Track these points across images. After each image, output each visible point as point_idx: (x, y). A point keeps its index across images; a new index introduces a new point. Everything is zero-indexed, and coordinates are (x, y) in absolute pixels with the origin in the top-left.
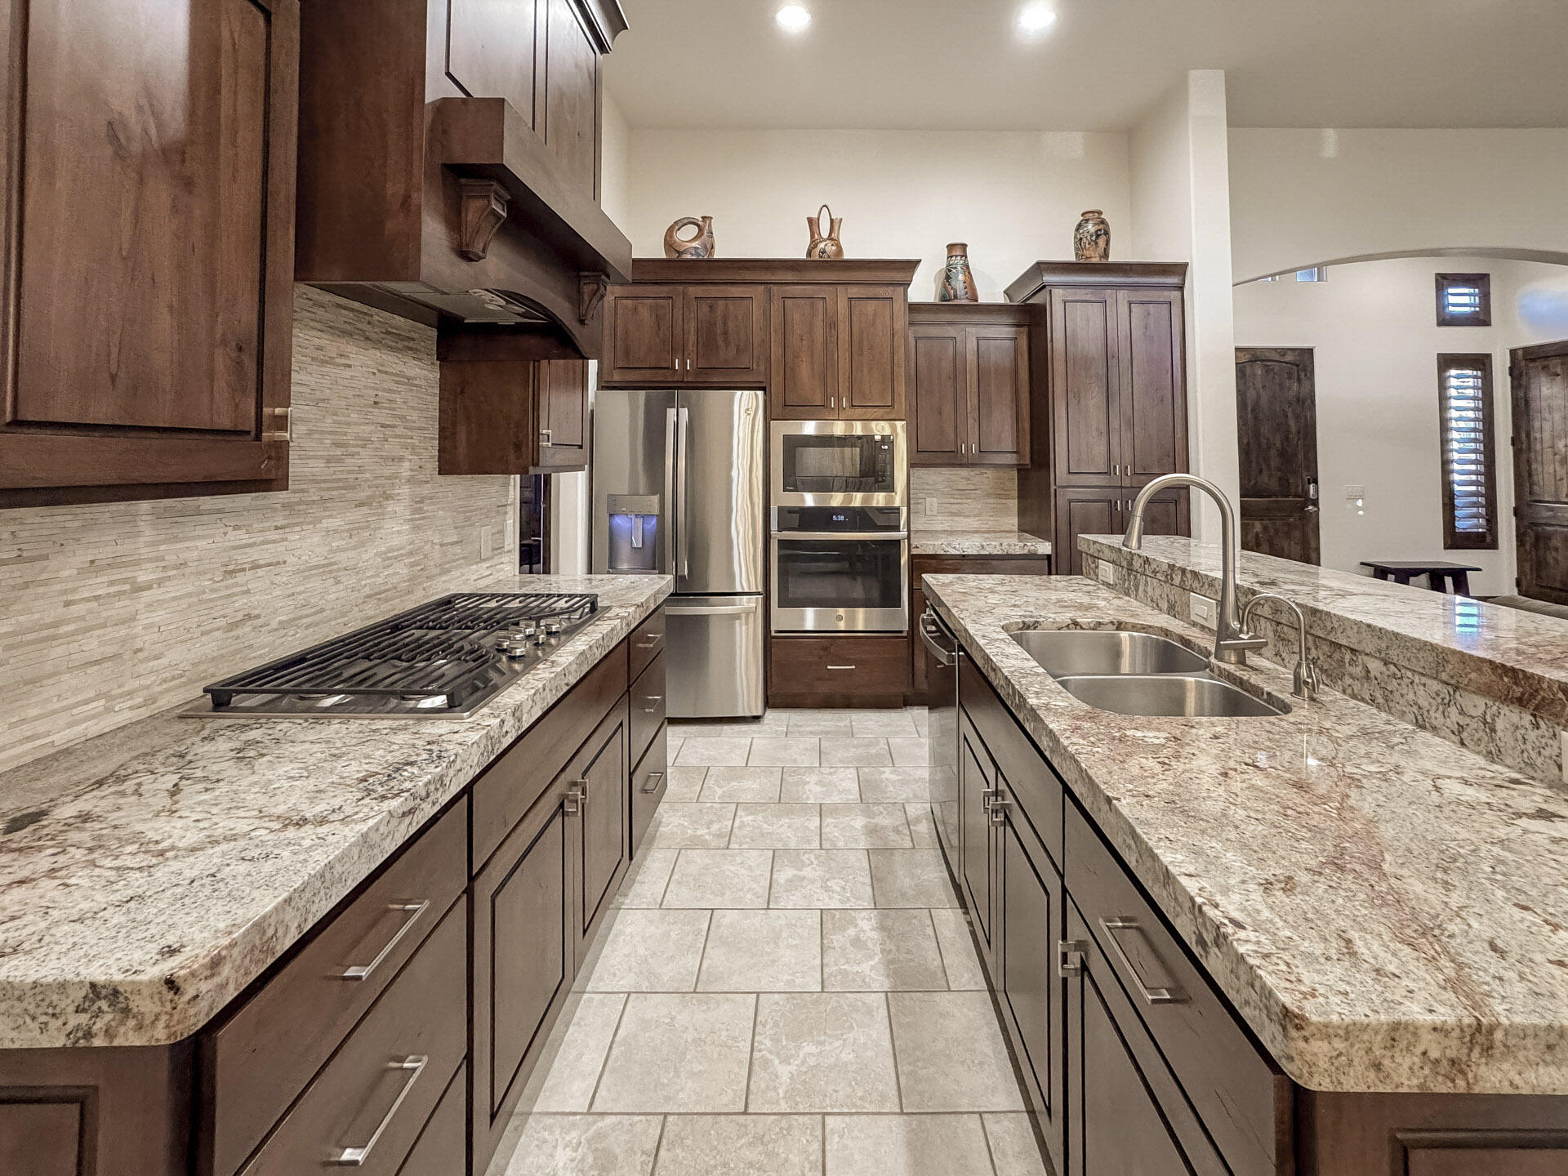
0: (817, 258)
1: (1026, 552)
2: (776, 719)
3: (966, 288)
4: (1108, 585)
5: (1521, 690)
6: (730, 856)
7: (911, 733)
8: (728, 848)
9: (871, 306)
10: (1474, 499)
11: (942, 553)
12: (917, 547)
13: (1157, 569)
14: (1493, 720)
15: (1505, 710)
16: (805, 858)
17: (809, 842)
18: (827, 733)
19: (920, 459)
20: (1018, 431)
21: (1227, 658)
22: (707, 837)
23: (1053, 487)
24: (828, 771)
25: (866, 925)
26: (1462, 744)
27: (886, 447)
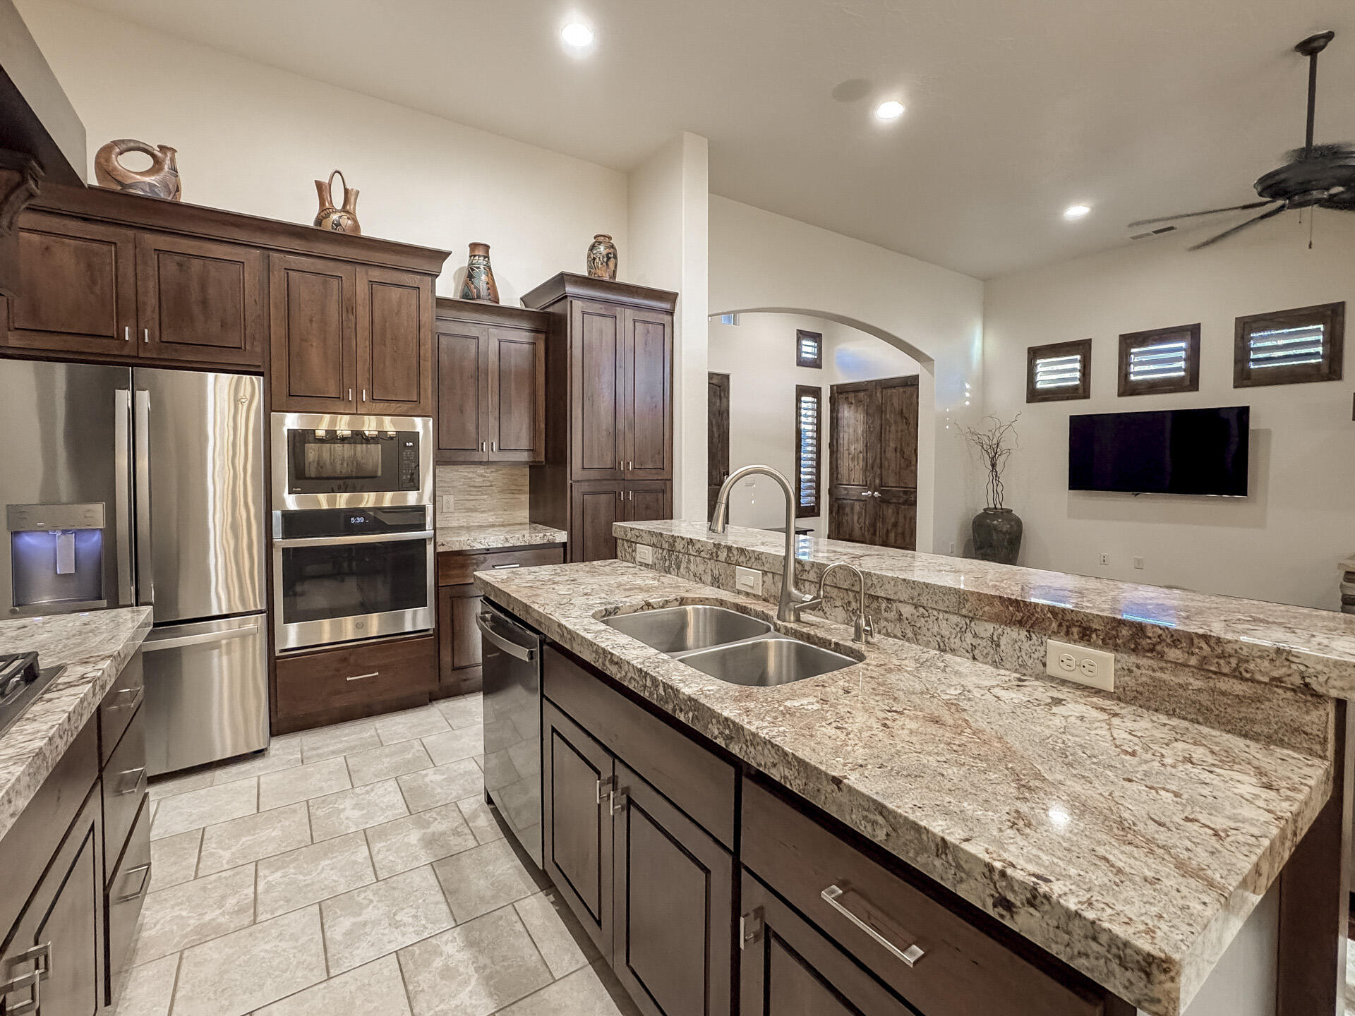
0: (330, 229)
1: (545, 541)
2: (286, 748)
3: (489, 289)
4: (647, 565)
5: (1021, 614)
6: (260, 931)
7: (443, 728)
8: (255, 923)
9: (395, 293)
10: (809, 484)
11: (468, 548)
12: (443, 545)
13: (702, 549)
14: (999, 638)
15: (1008, 630)
16: (360, 899)
17: (361, 878)
18: (353, 748)
19: (444, 457)
20: (534, 429)
21: (787, 618)
22: (222, 920)
23: (569, 482)
24: (364, 789)
25: (453, 949)
26: (974, 658)
27: (411, 444)
